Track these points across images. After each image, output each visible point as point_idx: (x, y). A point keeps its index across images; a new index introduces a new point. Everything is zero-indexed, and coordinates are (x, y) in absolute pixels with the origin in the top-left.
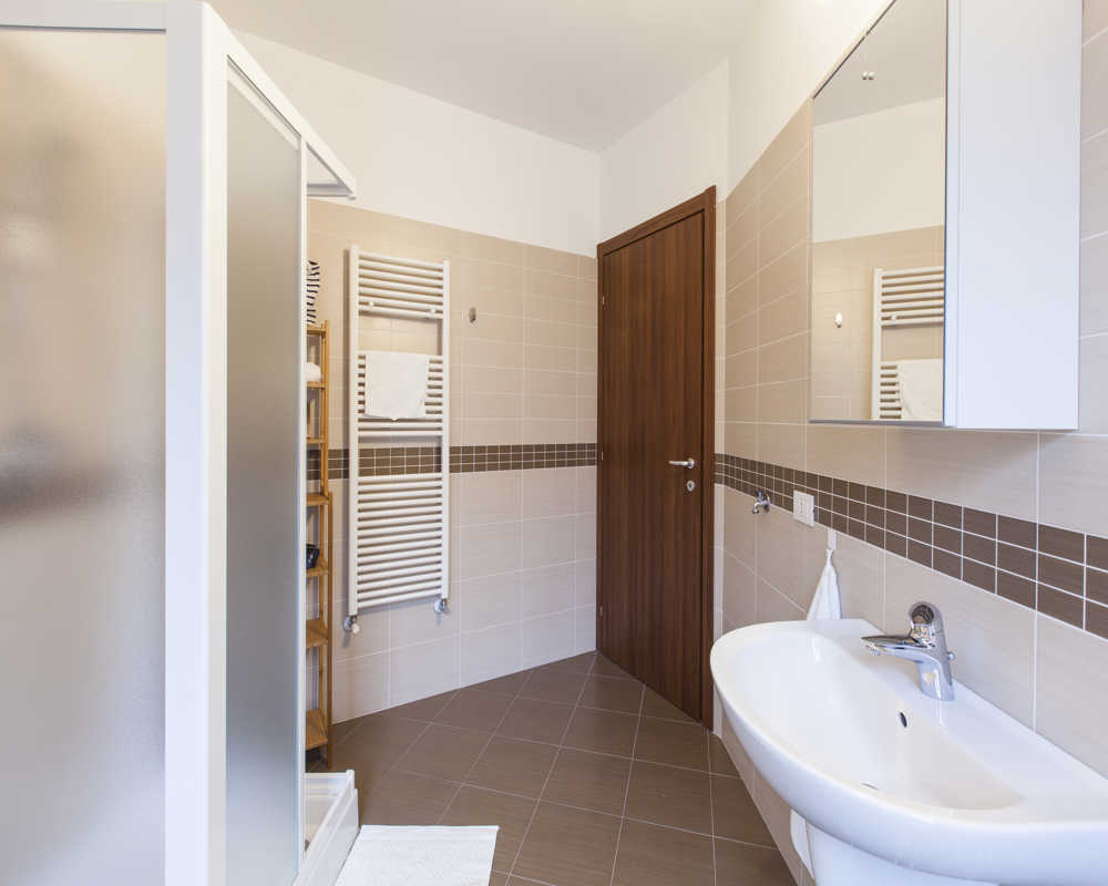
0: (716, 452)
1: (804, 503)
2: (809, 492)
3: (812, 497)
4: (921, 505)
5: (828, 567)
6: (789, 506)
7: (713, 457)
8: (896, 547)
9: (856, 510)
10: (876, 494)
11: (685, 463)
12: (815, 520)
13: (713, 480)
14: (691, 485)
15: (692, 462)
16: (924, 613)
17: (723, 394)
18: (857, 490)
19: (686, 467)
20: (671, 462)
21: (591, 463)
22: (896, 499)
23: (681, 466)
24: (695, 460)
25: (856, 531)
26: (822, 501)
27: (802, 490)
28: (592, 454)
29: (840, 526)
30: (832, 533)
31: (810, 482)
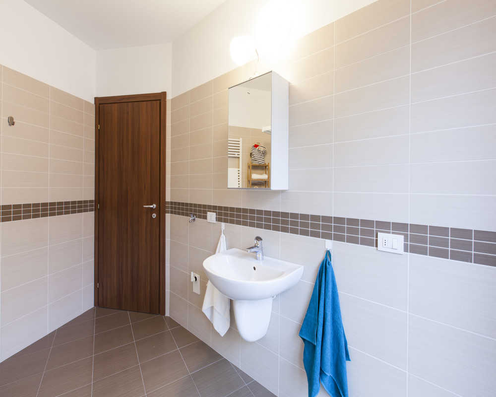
0: (167, 200)
1: (212, 216)
2: (213, 212)
3: (215, 213)
4: (252, 211)
5: (223, 235)
6: (205, 218)
7: (165, 202)
8: (245, 224)
9: (232, 215)
10: (239, 210)
11: (152, 206)
12: (216, 221)
13: (165, 212)
14: (154, 216)
15: (155, 206)
16: (258, 239)
17: (170, 178)
18: (232, 209)
19: (152, 208)
20: (144, 206)
21: (91, 210)
22: (245, 210)
23: (149, 207)
24: (156, 205)
25: (232, 222)
26: (219, 214)
27: (211, 211)
28: (92, 206)
29: (226, 221)
30: (223, 224)
31: (214, 208)
